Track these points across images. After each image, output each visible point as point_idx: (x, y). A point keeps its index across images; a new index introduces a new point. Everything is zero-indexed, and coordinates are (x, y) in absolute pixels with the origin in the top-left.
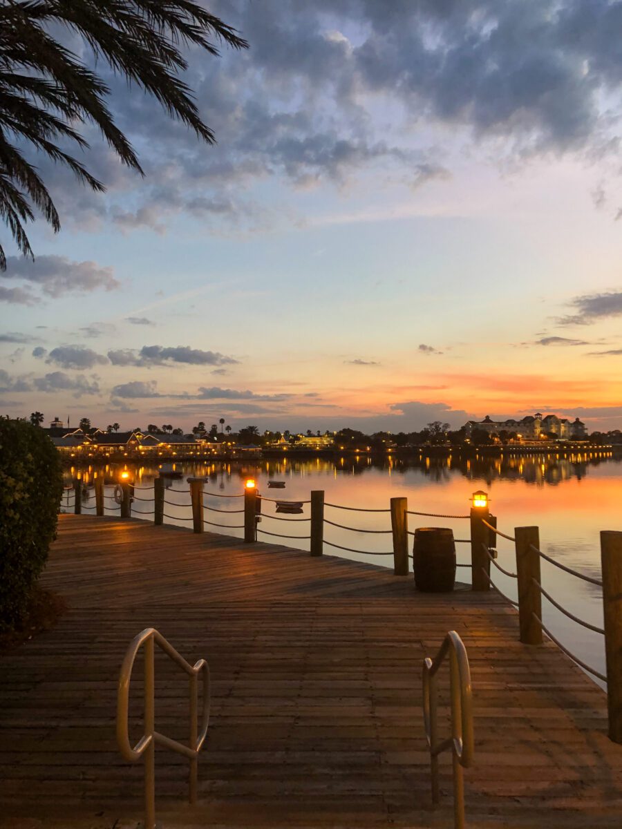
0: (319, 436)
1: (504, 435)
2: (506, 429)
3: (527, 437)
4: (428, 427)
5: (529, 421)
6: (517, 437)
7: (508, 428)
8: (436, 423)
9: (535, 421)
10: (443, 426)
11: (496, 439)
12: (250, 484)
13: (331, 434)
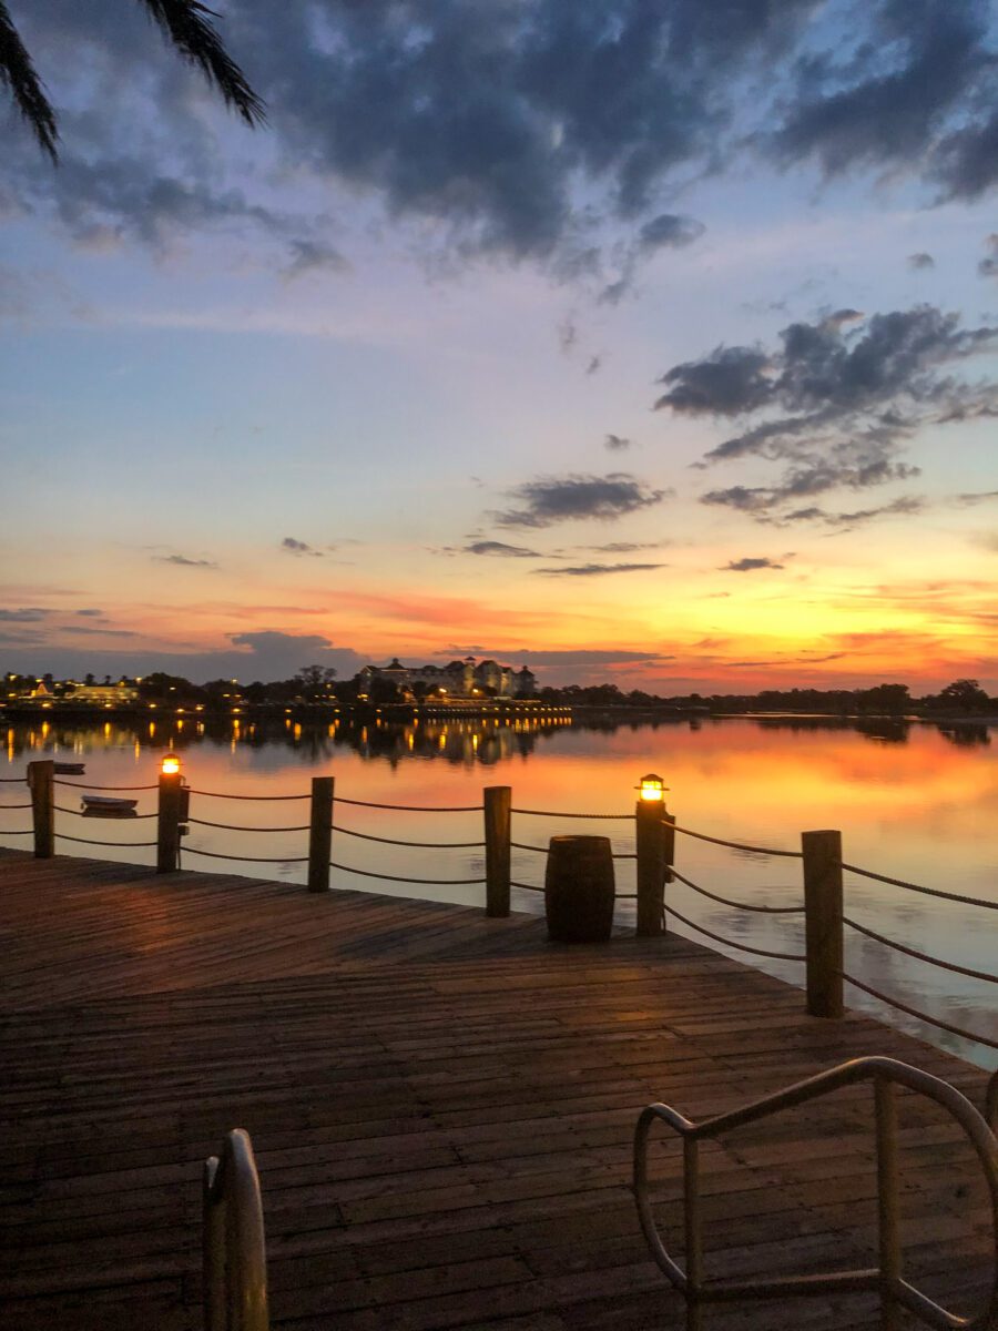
0: (107, 684)
1: (420, 690)
2: (423, 679)
3: (454, 692)
4: (301, 674)
5: (456, 669)
6: (438, 692)
7: (426, 678)
8: (314, 667)
9: (466, 669)
10: (326, 674)
11: (408, 695)
12: (170, 767)
13: (130, 681)
